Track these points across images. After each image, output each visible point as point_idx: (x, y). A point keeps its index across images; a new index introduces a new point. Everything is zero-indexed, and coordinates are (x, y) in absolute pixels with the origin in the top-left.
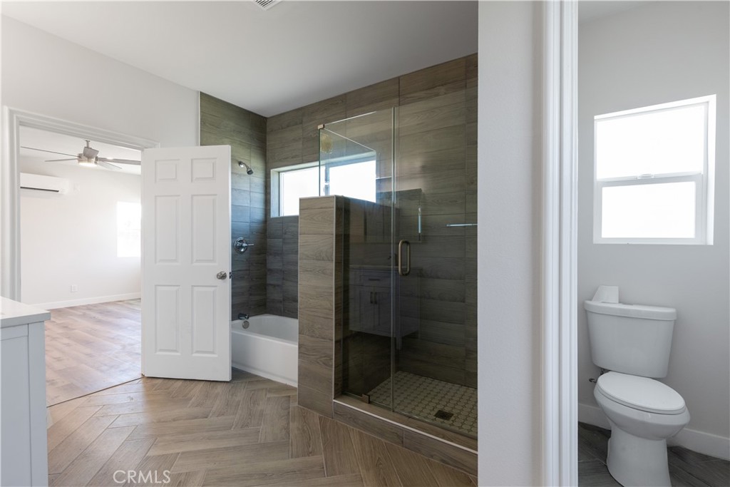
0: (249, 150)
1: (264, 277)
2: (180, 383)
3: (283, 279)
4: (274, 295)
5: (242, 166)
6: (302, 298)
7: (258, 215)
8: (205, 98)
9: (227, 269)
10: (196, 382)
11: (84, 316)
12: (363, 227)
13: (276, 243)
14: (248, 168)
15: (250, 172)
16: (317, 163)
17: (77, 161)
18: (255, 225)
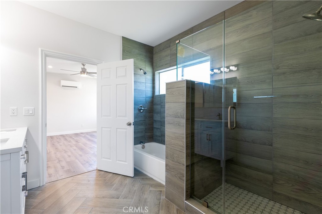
0: (145, 63)
1: (152, 124)
2: (111, 175)
3: (161, 125)
4: (157, 133)
5: (142, 71)
6: (168, 138)
7: (149, 94)
8: (124, 39)
9: (132, 121)
10: (118, 175)
11: (85, 137)
12: (202, 98)
13: (157, 107)
14: (144, 71)
15: (145, 73)
16: (176, 67)
17: (80, 74)
18: (148, 99)
